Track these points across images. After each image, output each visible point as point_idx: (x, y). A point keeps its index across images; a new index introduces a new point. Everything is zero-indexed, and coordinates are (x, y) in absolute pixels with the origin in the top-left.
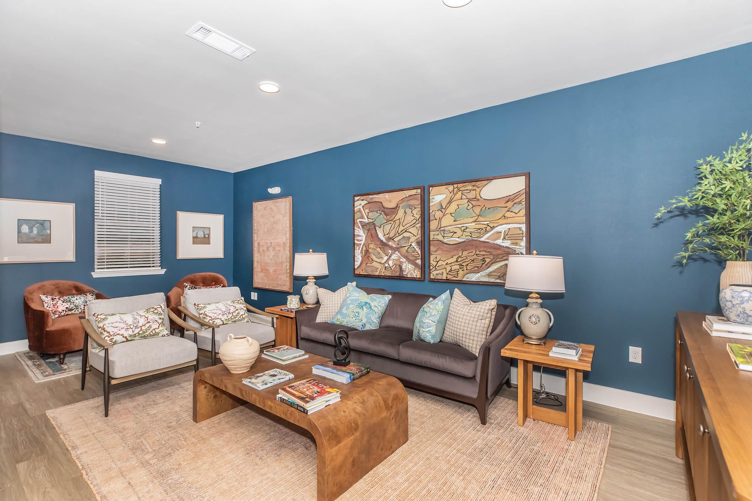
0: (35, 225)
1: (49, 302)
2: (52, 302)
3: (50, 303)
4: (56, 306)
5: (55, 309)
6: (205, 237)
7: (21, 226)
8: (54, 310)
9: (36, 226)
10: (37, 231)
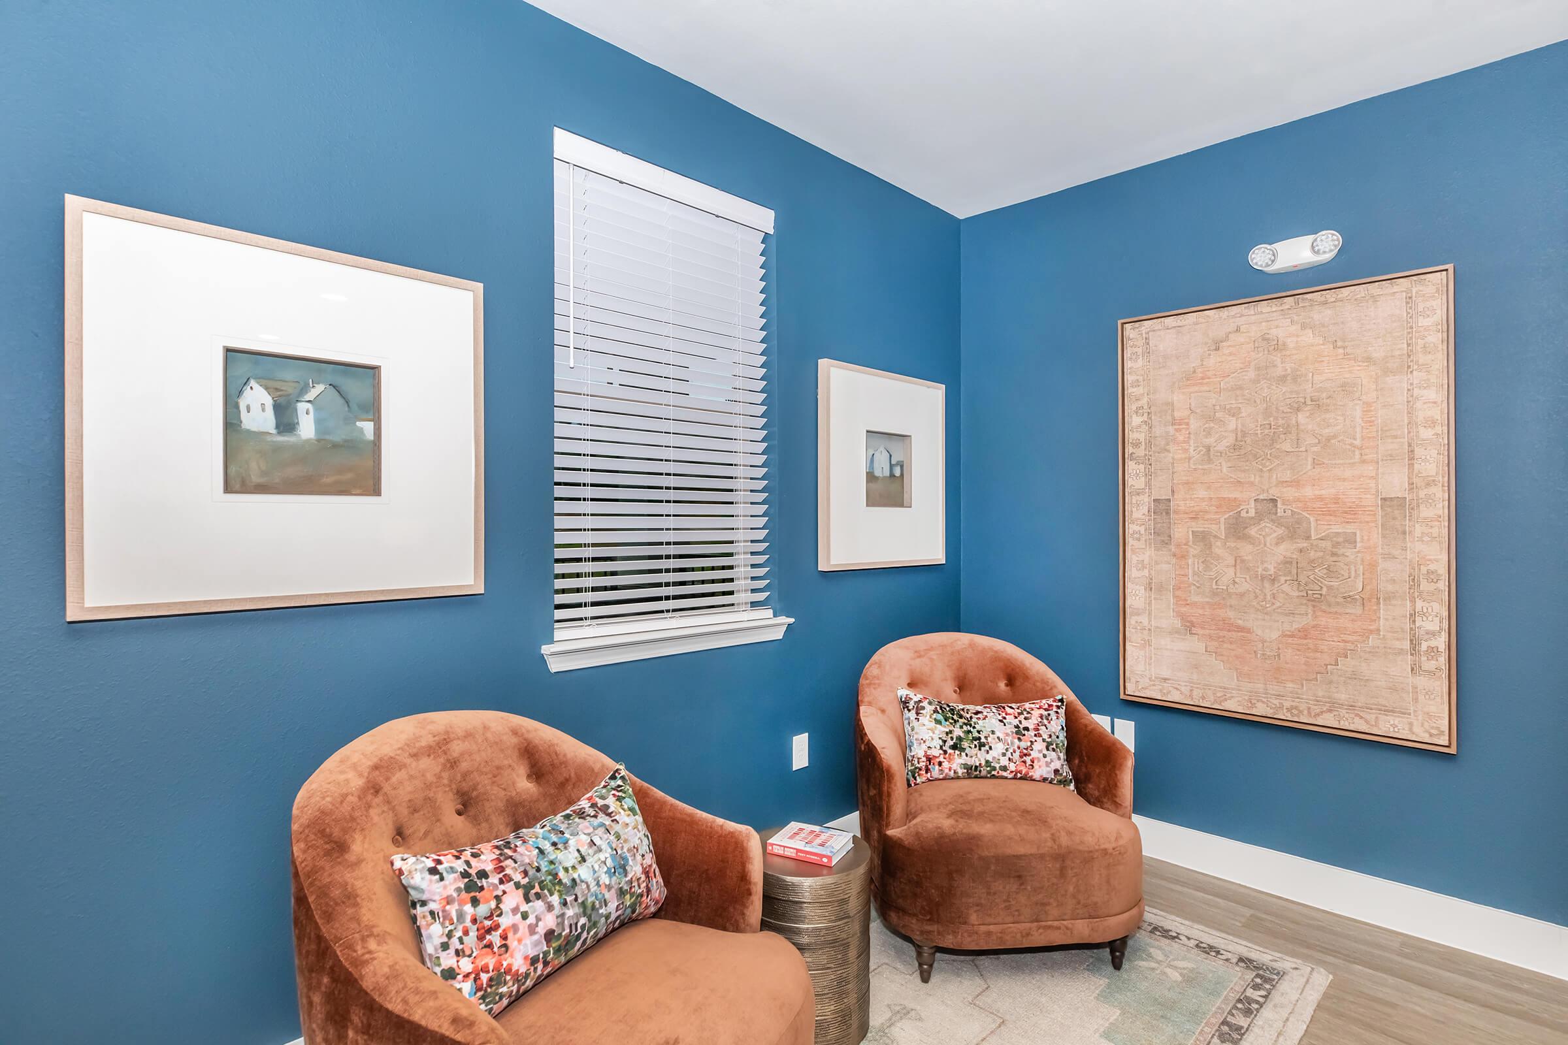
0: (305, 389)
1: (453, 910)
2: (468, 909)
3: (461, 916)
4: (495, 938)
5: (491, 962)
6: (892, 475)
7: (240, 392)
8: (485, 969)
9: (312, 395)
10: (318, 422)
